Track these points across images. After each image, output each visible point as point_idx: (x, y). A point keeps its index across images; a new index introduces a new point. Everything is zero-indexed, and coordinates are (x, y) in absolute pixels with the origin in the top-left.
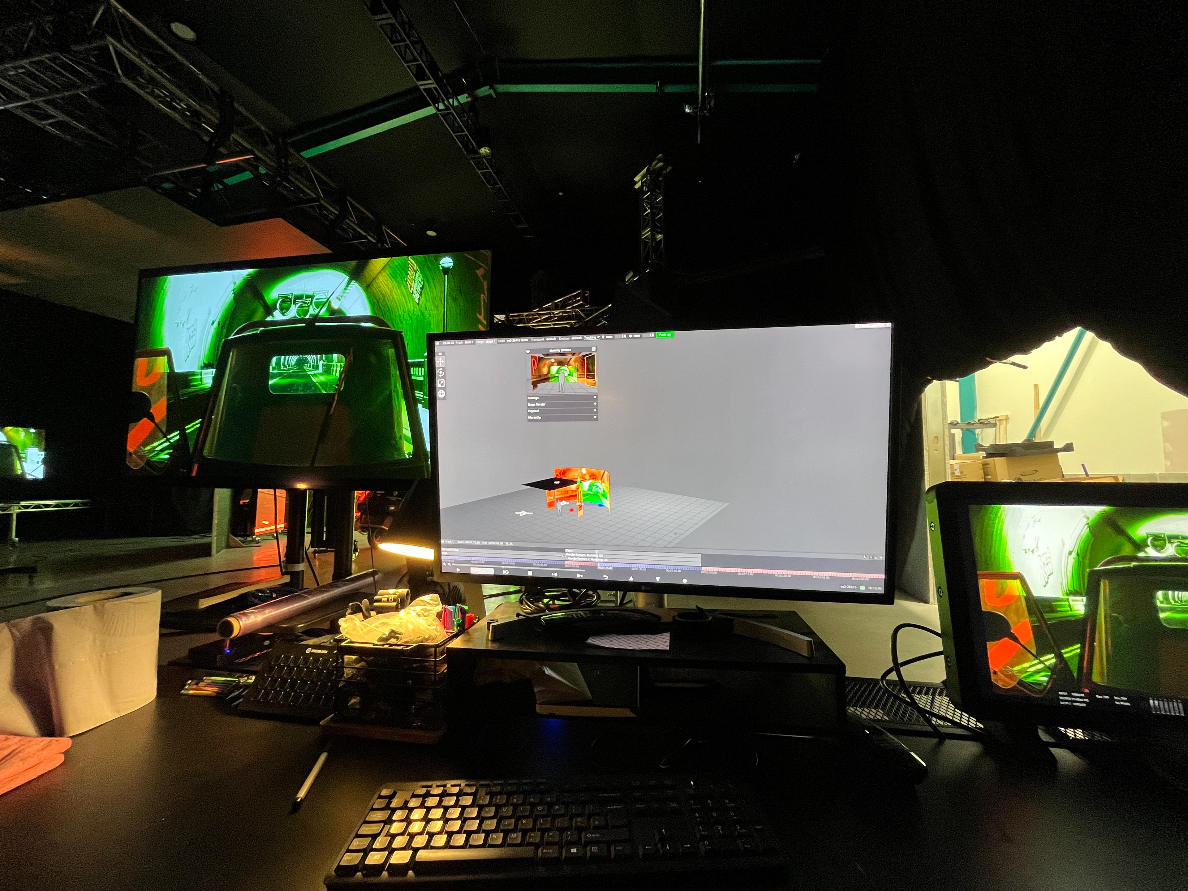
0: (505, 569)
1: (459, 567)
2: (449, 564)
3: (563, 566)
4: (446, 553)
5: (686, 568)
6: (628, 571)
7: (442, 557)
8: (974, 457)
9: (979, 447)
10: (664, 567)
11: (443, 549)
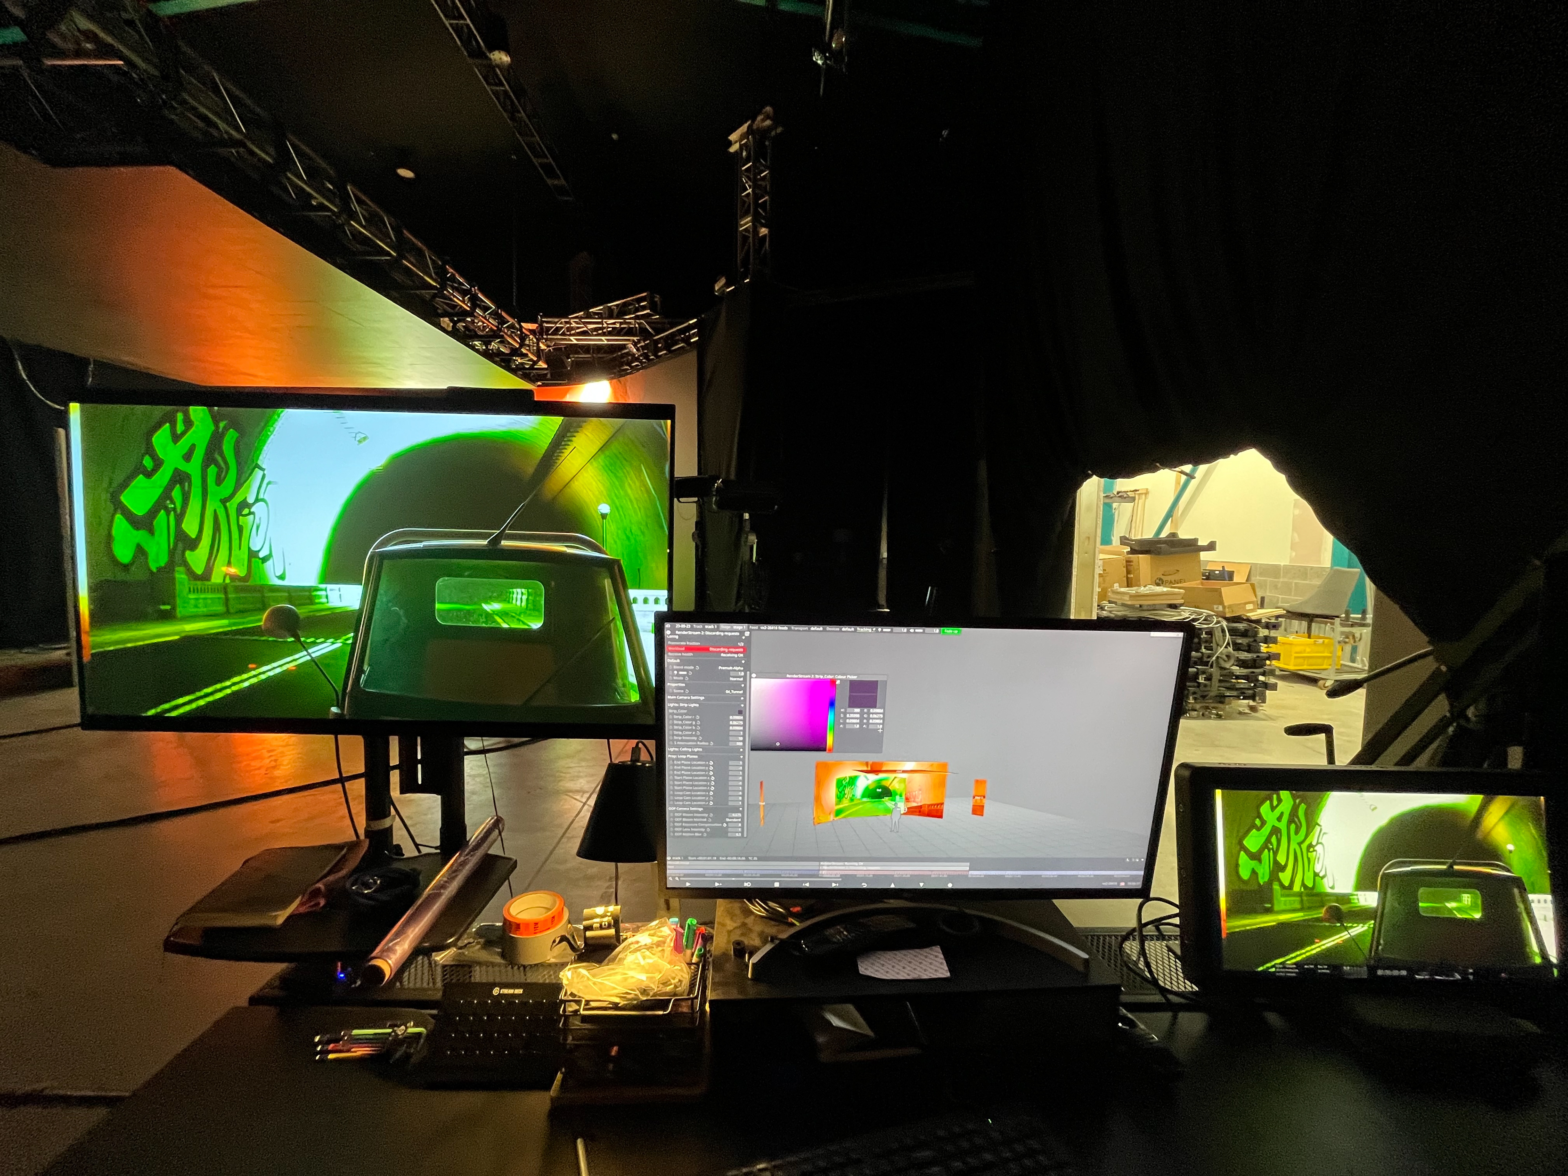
0: (747, 881)
1: (689, 882)
2: (677, 879)
3: (817, 876)
4: (672, 867)
5: (952, 873)
6: (890, 878)
7: (668, 872)
8: (1117, 551)
9: (1124, 541)
10: (930, 873)
11: (668, 863)
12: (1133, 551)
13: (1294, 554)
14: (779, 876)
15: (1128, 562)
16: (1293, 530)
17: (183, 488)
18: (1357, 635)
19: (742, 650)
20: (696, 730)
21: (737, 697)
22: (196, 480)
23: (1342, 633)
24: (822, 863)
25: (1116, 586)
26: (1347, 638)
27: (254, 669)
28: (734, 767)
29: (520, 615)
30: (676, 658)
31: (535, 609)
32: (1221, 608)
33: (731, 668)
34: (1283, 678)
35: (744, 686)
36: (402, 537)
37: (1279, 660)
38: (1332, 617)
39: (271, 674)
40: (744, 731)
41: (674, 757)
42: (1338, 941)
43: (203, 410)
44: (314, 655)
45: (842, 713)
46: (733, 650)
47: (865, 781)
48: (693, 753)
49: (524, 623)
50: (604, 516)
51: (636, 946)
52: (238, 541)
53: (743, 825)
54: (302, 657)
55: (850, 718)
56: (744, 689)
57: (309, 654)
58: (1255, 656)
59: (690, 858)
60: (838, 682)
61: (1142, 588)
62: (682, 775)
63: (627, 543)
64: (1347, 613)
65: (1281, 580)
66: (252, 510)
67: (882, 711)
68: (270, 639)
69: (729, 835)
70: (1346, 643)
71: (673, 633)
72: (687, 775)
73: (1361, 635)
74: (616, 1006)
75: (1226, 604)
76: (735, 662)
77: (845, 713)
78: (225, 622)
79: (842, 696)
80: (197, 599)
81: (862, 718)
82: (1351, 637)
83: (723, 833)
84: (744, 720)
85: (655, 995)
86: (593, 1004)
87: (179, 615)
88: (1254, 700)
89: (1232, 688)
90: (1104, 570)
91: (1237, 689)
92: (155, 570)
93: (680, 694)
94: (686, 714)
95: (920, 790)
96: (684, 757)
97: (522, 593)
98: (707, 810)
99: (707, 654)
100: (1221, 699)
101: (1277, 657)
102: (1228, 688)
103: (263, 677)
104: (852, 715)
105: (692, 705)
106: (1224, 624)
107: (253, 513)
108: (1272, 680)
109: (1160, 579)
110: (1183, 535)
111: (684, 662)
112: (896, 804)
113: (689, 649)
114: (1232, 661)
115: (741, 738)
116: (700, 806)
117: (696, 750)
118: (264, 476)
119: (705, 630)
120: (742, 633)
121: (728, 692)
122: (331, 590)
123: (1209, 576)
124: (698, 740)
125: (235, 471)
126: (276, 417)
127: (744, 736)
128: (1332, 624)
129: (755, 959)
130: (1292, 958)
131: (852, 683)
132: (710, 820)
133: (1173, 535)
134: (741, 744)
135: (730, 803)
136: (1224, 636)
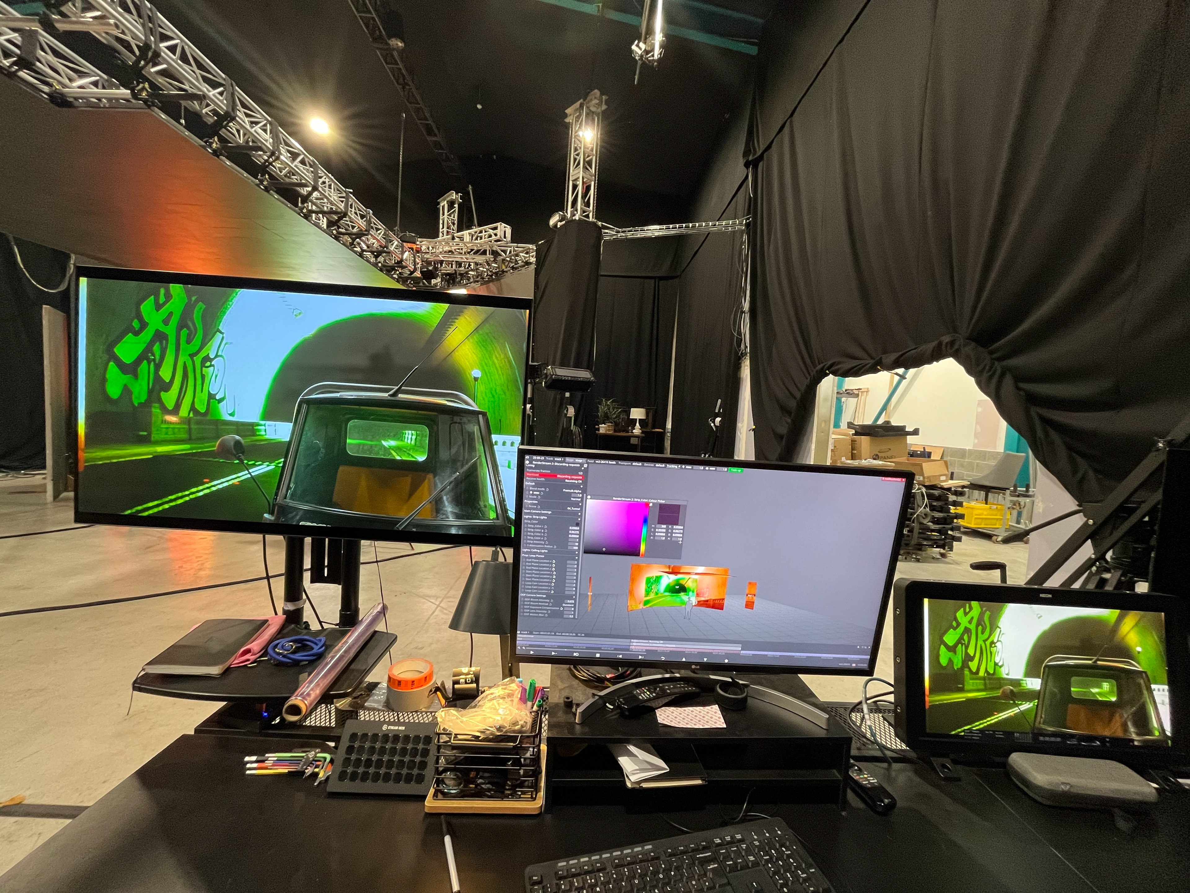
0: (576, 652)
1: (532, 650)
2: (524, 648)
3: (628, 650)
4: (521, 639)
5: (729, 652)
6: (683, 654)
7: (517, 642)
8: (845, 433)
9: (850, 425)
10: (712, 651)
11: (518, 635)
12: (857, 434)
13: (976, 441)
14: (600, 649)
15: (853, 441)
16: (977, 423)
17: (161, 344)
18: (1022, 504)
19: (581, 478)
20: (544, 537)
21: (576, 513)
22: (172, 339)
23: (1011, 501)
24: (632, 640)
25: (843, 459)
26: (1014, 505)
27: (207, 483)
28: (571, 565)
29: (409, 450)
30: (532, 481)
31: (422, 446)
32: (921, 478)
33: (572, 491)
34: (965, 533)
35: (581, 505)
36: (323, 388)
37: (964, 519)
38: (1005, 489)
39: (220, 486)
40: (579, 538)
41: (527, 556)
42: (1012, 714)
43: (180, 287)
44: (253, 474)
45: (653, 528)
46: (575, 477)
47: (668, 580)
48: (541, 554)
49: (413, 457)
50: (476, 379)
51: (492, 696)
52: (201, 386)
53: (575, 609)
54: (244, 475)
55: (658, 532)
56: (581, 507)
57: (250, 473)
58: (945, 515)
59: (534, 633)
60: (651, 505)
61: (863, 461)
62: (532, 570)
63: (492, 399)
64: (1015, 487)
65: (966, 460)
66: (213, 363)
67: (682, 528)
68: (221, 461)
69: (565, 616)
70: (1013, 508)
71: (531, 463)
72: (536, 570)
73: (1025, 503)
74: (477, 738)
75: (925, 475)
76: (576, 486)
77: (655, 528)
78: (187, 446)
79: (653, 515)
80: (167, 428)
81: (667, 533)
82: (1017, 505)
83: (559, 615)
84: (580, 530)
85: (506, 732)
86: (460, 737)
87: (153, 439)
88: (944, 549)
89: (927, 539)
90: (835, 447)
91: (931, 540)
92: (136, 405)
93: (534, 509)
94: (537, 524)
95: (707, 588)
96: (534, 556)
97: (412, 435)
98: (549, 597)
99: (553, 478)
100: (919, 547)
101: (962, 516)
102: (925, 539)
103: (214, 489)
104: (660, 530)
105: (542, 518)
106: (924, 490)
107: (213, 366)
108: (957, 534)
109: (877, 455)
110: (894, 423)
111: (538, 485)
112: (689, 598)
113: (542, 475)
114: (929, 519)
115: (577, 544)
116: (543, 594)
117: (543, 551)
118: (223, 338)
119: (554, 461)
120: (582, 465)
121: (569, 508)
122: (269, 425)
123: (913, 454)
124: (545, 544)
125: (202, 332)
126: (234, 295)
127: (579, 542)
128: (1004, 494)
129: (580, 710)
130: (977, 726)
131: (662, 506)
132: (551, 604)
133: (888, 422)
134: (577, 548)
135: (566, 593)
136: (924, 499)
